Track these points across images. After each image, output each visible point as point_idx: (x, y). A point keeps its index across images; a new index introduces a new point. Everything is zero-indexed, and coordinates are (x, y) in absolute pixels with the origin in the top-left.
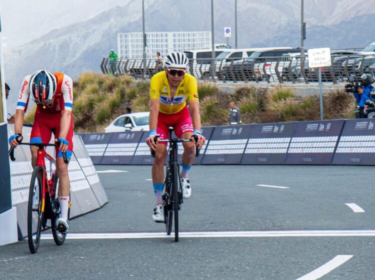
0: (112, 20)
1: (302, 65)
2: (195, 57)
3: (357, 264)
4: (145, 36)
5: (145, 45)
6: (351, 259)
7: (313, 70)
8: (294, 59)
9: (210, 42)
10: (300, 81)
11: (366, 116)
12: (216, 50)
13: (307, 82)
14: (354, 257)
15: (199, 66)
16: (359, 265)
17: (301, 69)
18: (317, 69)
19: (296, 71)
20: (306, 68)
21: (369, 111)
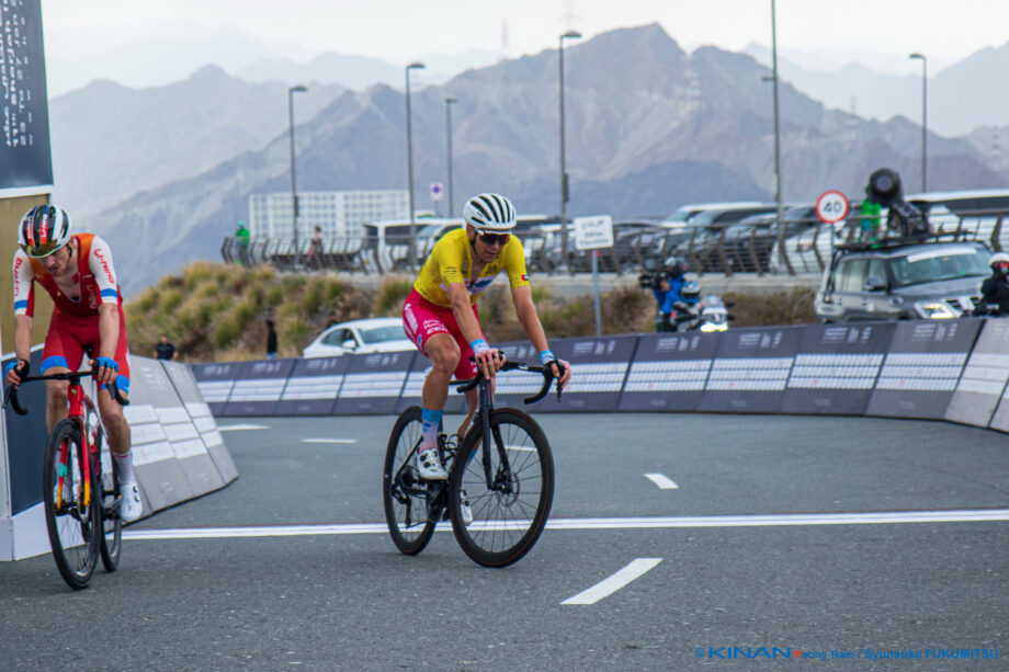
0: (240, 174)
1: (565, 244)
2: (381, 233)
3: (669, 572)
4: (296, 200)
5: (296, 214)
6: (659, 565)
7: (582, 254)
8: (550, 236)
9: (407, 208)
10: (560, 273)
11: (674, 329)
12: (419, 222)
13: (573, 273)
14: (664, 562)
15: (388, 248)
16: (674, 574)
17: (563, 252)
18: (589, 252)
19: (554, 255)
20: (570, 249)
21: (679, 321)
